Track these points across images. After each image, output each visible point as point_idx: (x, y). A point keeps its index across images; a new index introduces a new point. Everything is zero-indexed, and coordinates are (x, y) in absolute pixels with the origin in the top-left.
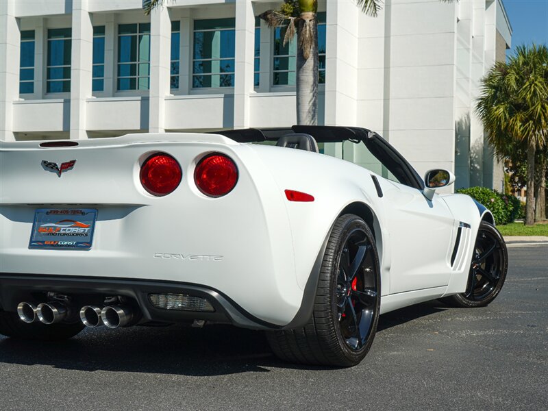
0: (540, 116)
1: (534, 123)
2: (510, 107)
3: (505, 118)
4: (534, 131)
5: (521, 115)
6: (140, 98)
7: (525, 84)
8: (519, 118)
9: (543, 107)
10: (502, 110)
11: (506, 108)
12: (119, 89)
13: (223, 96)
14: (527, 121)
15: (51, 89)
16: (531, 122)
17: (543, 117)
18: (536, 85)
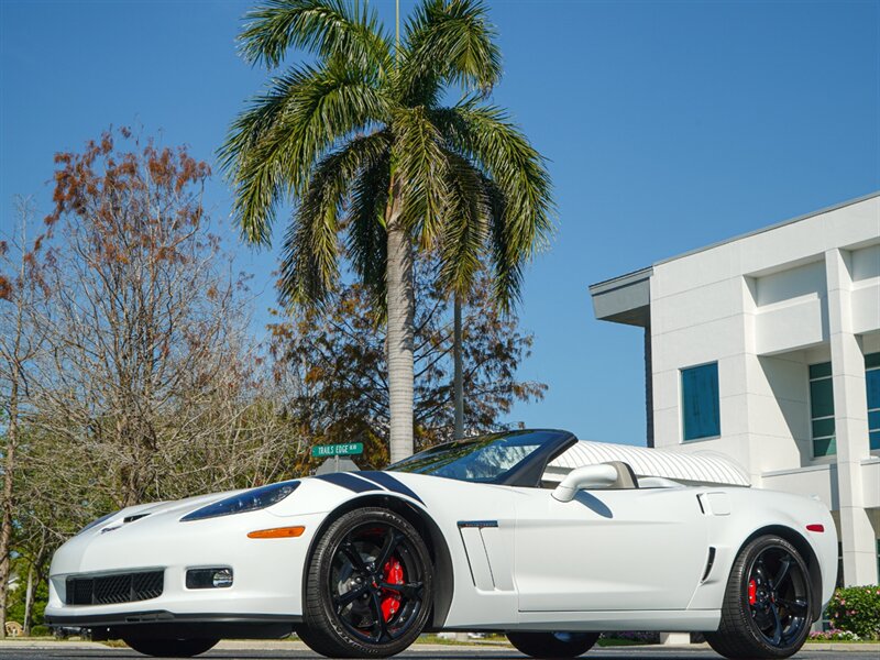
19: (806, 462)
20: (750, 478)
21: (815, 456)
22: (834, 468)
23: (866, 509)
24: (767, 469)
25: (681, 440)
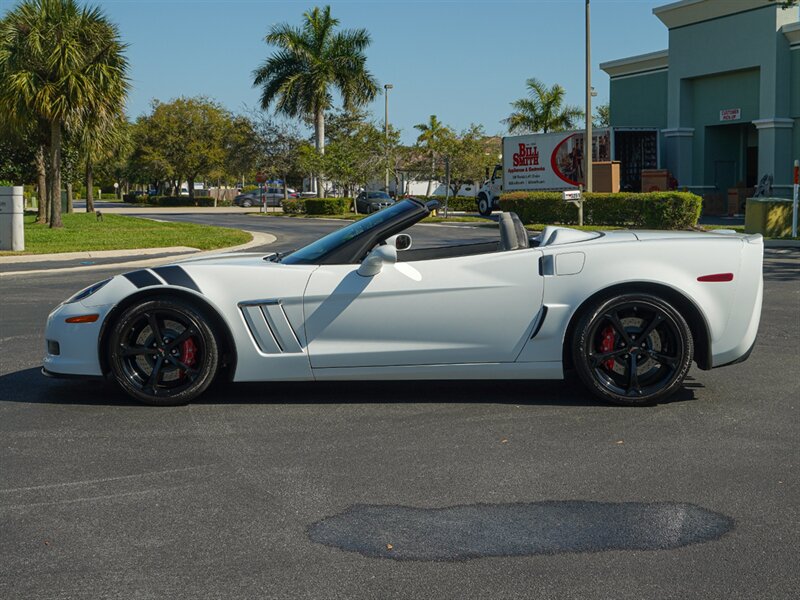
0: (75, 89)
1: (67, 99)
2: (35, 76)
3: (31, 91)
4: (69, 108)
5: (50, 88)
7: (55, 47)
8: (48, 92)
9: (78, 78)
10: (25, 80)
11: (30, 77)
14: (57, 95)
16: (63, 97)
17: (79, 91)
18: (70, 50)
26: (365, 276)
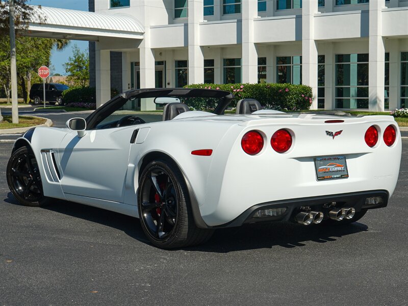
6: (295, 16)
12: (278, 8)
13: (360, 11)
15: (227, 11)
19: (171, 22)
20: (144, 28)
21: (175, 17)
22: (186, 26)
23: (200, 46)
24: (153, 24)
25: (109, 7)
26: (79, 137)
